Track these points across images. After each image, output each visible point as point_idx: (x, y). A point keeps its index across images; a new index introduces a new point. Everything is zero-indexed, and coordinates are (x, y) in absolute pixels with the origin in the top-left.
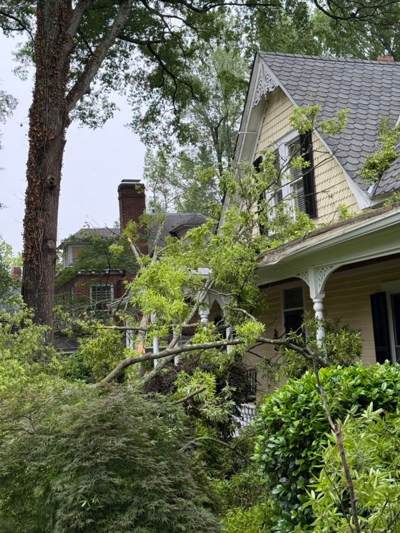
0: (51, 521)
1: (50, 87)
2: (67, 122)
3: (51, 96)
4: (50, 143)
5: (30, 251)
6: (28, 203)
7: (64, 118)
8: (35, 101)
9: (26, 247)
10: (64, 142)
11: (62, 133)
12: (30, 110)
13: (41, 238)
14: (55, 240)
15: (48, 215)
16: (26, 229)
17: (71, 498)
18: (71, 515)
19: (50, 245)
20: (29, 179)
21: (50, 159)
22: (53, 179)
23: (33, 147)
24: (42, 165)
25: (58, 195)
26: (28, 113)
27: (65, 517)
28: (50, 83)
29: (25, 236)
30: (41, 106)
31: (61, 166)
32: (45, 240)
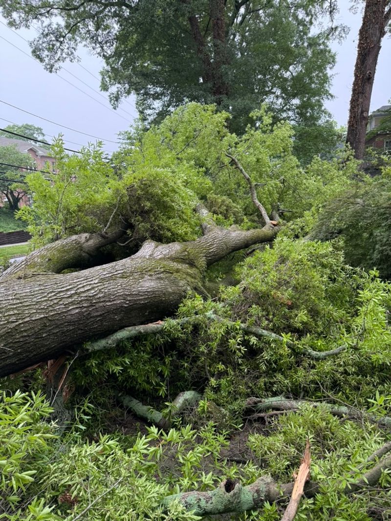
0: (372, 250)
1: (374, 12)
2: (383, 33)
3: (374, 18)
4: (371, 50)
5: (352, 119)
6: (354, 90)
7: (381, 32)
8: (364, 24)
9: (351, 117)
10: (380, 48)
11: (379, 41)
12: (360, 30)
13: (360, 111)
14: (368, 112)
15: (365, 96)
16: (351, 106)
17: (385, 240)
18: (384, 248)
19: (365, 115)
20: (356, 75)
21: (370, 61)
22: (370, 73)
23: (360, 54)
24: (364, 65)
25: (373, 82)
26: (359, 32)
27: (381, 249)
28: (375, 9)
29: (350, 111)
30: (367, 26)
31: (376, 64)
32: (362, 112)
